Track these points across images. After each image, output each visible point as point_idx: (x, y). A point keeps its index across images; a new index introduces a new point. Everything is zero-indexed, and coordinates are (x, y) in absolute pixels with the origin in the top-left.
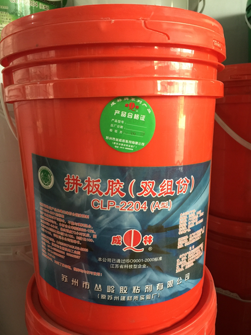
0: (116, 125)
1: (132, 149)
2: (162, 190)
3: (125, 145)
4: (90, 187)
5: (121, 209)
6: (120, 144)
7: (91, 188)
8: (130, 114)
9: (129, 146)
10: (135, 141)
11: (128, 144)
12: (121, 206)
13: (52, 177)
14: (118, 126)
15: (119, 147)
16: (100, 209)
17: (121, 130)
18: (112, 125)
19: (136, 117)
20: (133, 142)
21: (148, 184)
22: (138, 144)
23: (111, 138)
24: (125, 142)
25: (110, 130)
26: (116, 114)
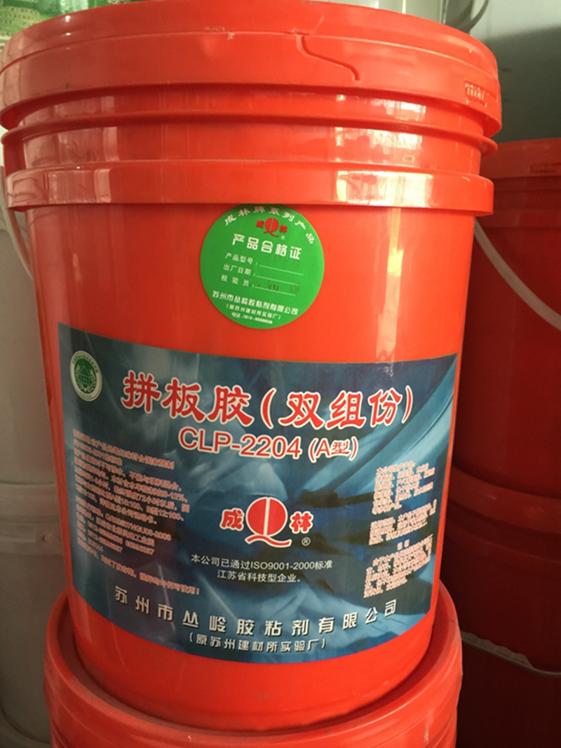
0: (236, 267)
1: (271, 322)
2: (335, 415)
3: (253, 312)
4: (177, 401)
5: (243, 452)
6: (243, 309)
7: (178, 404)
8: (266, 244)
9: (264, 315)
10: (277, 303)
11: (262, 310)
12: (243, 445)
13: (99, 375)
14: (240, 270)
15: (242, 315)
16: (197, 449)
17: (247, 277)
18: (226, 267)
19: (281, 250)
20: (272, 305)
21: (304, 399)
22: (284, 310)
23: (223, 296)
24: (255, 304)
25: (223, 277)
26: (236, 242)
